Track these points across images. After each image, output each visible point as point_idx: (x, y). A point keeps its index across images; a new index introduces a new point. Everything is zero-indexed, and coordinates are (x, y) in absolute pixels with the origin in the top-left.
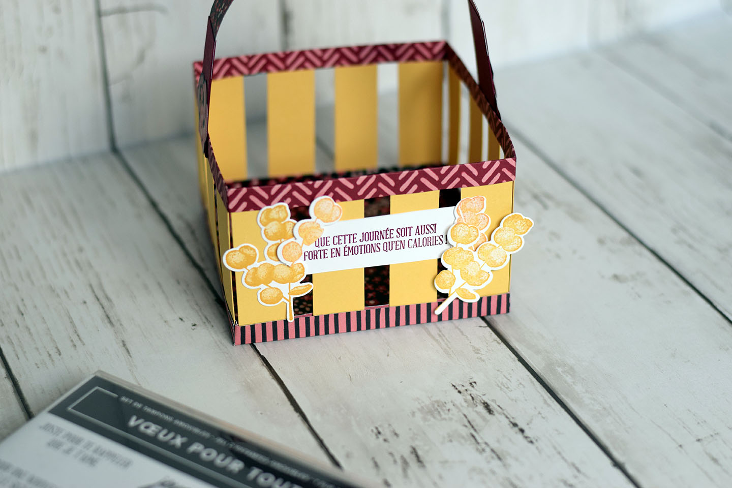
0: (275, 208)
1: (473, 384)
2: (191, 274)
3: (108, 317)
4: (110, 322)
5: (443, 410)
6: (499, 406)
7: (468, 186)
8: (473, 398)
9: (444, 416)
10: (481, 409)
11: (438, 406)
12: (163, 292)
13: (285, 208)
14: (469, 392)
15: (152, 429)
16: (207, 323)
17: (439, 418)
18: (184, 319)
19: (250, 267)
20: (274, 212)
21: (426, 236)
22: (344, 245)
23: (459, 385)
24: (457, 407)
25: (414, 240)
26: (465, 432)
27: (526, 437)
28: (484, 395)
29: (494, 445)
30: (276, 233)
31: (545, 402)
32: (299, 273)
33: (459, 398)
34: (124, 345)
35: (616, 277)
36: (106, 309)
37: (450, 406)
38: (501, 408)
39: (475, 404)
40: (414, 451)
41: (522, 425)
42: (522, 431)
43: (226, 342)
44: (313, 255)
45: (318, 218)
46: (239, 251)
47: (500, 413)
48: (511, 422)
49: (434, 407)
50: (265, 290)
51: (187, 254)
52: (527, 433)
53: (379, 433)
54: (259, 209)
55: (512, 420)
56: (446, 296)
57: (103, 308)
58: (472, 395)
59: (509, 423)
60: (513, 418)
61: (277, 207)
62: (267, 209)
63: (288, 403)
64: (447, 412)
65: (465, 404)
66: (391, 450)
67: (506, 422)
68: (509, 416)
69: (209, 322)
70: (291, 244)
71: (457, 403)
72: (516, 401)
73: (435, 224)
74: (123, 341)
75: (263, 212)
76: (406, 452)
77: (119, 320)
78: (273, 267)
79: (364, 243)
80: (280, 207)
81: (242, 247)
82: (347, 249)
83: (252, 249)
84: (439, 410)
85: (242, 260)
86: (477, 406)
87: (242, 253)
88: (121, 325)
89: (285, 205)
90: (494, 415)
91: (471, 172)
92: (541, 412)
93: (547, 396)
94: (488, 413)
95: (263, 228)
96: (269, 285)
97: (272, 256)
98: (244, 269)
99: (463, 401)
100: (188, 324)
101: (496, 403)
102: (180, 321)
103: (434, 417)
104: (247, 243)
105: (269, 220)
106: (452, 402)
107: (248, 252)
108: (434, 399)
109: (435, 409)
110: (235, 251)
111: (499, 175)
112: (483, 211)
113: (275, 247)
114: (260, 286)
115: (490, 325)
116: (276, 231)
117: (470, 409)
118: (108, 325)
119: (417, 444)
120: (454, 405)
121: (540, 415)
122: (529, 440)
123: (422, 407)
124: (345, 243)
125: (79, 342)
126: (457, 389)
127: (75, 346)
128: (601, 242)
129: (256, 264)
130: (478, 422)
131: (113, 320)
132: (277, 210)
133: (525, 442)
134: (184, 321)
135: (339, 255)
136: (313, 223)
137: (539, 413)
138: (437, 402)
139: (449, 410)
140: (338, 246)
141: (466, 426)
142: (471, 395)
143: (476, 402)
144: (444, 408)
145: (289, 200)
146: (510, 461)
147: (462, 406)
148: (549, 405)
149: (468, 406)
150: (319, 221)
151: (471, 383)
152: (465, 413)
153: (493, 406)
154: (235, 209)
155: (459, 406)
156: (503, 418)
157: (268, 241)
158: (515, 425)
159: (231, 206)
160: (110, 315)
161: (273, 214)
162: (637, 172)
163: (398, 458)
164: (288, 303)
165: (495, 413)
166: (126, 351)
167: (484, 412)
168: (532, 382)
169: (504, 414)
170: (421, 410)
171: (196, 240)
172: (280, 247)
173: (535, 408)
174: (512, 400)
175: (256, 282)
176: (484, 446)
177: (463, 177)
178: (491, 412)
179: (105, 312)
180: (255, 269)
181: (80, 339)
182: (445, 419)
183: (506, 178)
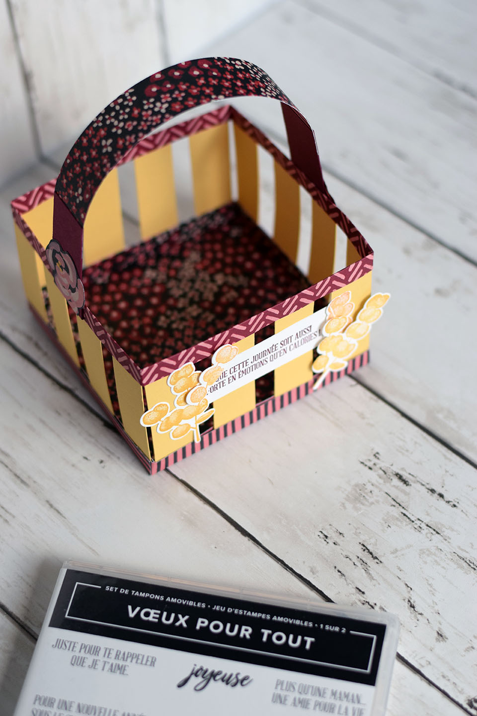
0: (182, 369)
1: (377, 455)
2: (63, 398)
3: (16, 475)
4: (23, 482)
5: (367, 494)
6: (410, 474)
7: (337, 289)
8: (384, 471)
9: (371, 500)
10: (396, 481)
11: (360, 490)
12: (52, 430)
13: (191, 365)
14: (378, 466)
15: (153, 615)
16: (112, 456)
17: (367, 503)
18: (88, 458)
19: (163, 419)
20: (182, 371)
21: (303, 337)
22: (239, 371)
23: (366, 460)
24: (377, 487)
25: (294, 344)
26: (396, 512)
27: (448, 502)
28: (392, 465)
29: (427, 520)
30: (184, 386)
31: (446, 457)
32: (204, 406)
33: (373, 476)
34: (51, 506)
35: (439, 292)
36: (10, 467)
37: (369, 487)
38: (413, 476)
39: (389, 478)
40: (365, 548)
41: (439, 490)
42: (441, 496)
43: (140, 473)
44: (215, 388)
45: (219, 363)
46: (154, 411)
47: (414, 482)
48: (428, 489)
49: (356, 491)
50: (176, 429)
51: (48, 375)
52: (447, 497)
53: (326, 537)
54: (169, 374)
55: (428, 486)
56: (320, 374)
57: (7, 467)
58: (383, 469)
59: (427, 490)
60: (428, 484)
61: (184, 368)
62: (176, 372)
63: (233, 528)
64: (370, 494)
65: (381, 481)
66: (345, 553)
67: (424, 490)
68: (423, 483)
69: (113, 454)
70: (198, 390)
71: (374, 481)
72: (421, 464)
73: (311, 326)
74: (48, 502)
75: (172, 376)
76: (359, 550)
77: (29, 477)
78: (182, 410)
79: (255, 362)
80: (186, 366)
81: (156, 407)
82: (241, 373)
83: (164, 405)
84: (363, 494)
85: (157, 416)
86: (392, 480)
87: (157, 411)
88: (35, 482)
89: (191, 363)
90: (411, 485)
91: (340, 278)
92: (448, 470)
93: (444, 449)
94: (405, 485)
95: (173, 387)
96: (180, 424)
97: (181, 403)
98: (159, 422)
99: (377, 478)
100: (95, 462)
101: (405, 471)
102: (85, 461)
103: (363, 504)
104: (159, 402)
105: (177, 379)
106: (369, 482)
107: (161, 408)
108: (353, 483)
109: (359, 495)
110: (150, 412)
111: (362, 270)
112: (348, 302)
113: (183, 397)
114: (172, 428)
115: (359, 382)
116: (183, 384)
117: (388, 485)
118: (22, 485)
119: (363, 538)
120: (373, 485)
121: (448, 474)
122: (452, 504)
123: (347, 496)
124: (239, 369)
125: (8, 515)
126: (366, 465)
127: (6, 521)
128: (407, 251)
129: (169, 414)
130: (401, 498)
131: (25, 479)
132: (184, 370)
133: (448, 507)
134: (90, 460)
135: (235, 379)
136: (215, 367)
137: (447, 471)
138: (357, 485)
139: (371, 492)
140: (233, 374)
141: (394, 506)
142: (381, 468)
143: (389, 475)
144: (366, 491)
145: (194, 358)
146: (447, 533)
147: (380, 484)
148: (450, 460)
149: (384, 482)
150: (220, 365)
151: (375, 455)
152: (387, 491)
153: (405, 476)
154: (148, 383)
155: (377, 484)
156: (419, 486)
157: (177, 394)
158: (433, 491)
159: (144, 382)
160: (18, 473)
161: (182, 374)
162: (399, 154)
163: (355, 560)
164: (195, 430)
165: (410, 483)
166: (56, 513)
167: (401, 484)
168: (425, 438)
169: (418, 481)
170: (348, 499)
171: (45, 354)
172: (188, 395)
173: (441, 467)
174: (418, 463)
175: (168, 425)
176: (418, 522)
177: (334, 285)
178: (407, 483)
179: (11, 470)
180: (168, 418)
181: (6, 511)
182: (372, 503)
183: (368, 270)
